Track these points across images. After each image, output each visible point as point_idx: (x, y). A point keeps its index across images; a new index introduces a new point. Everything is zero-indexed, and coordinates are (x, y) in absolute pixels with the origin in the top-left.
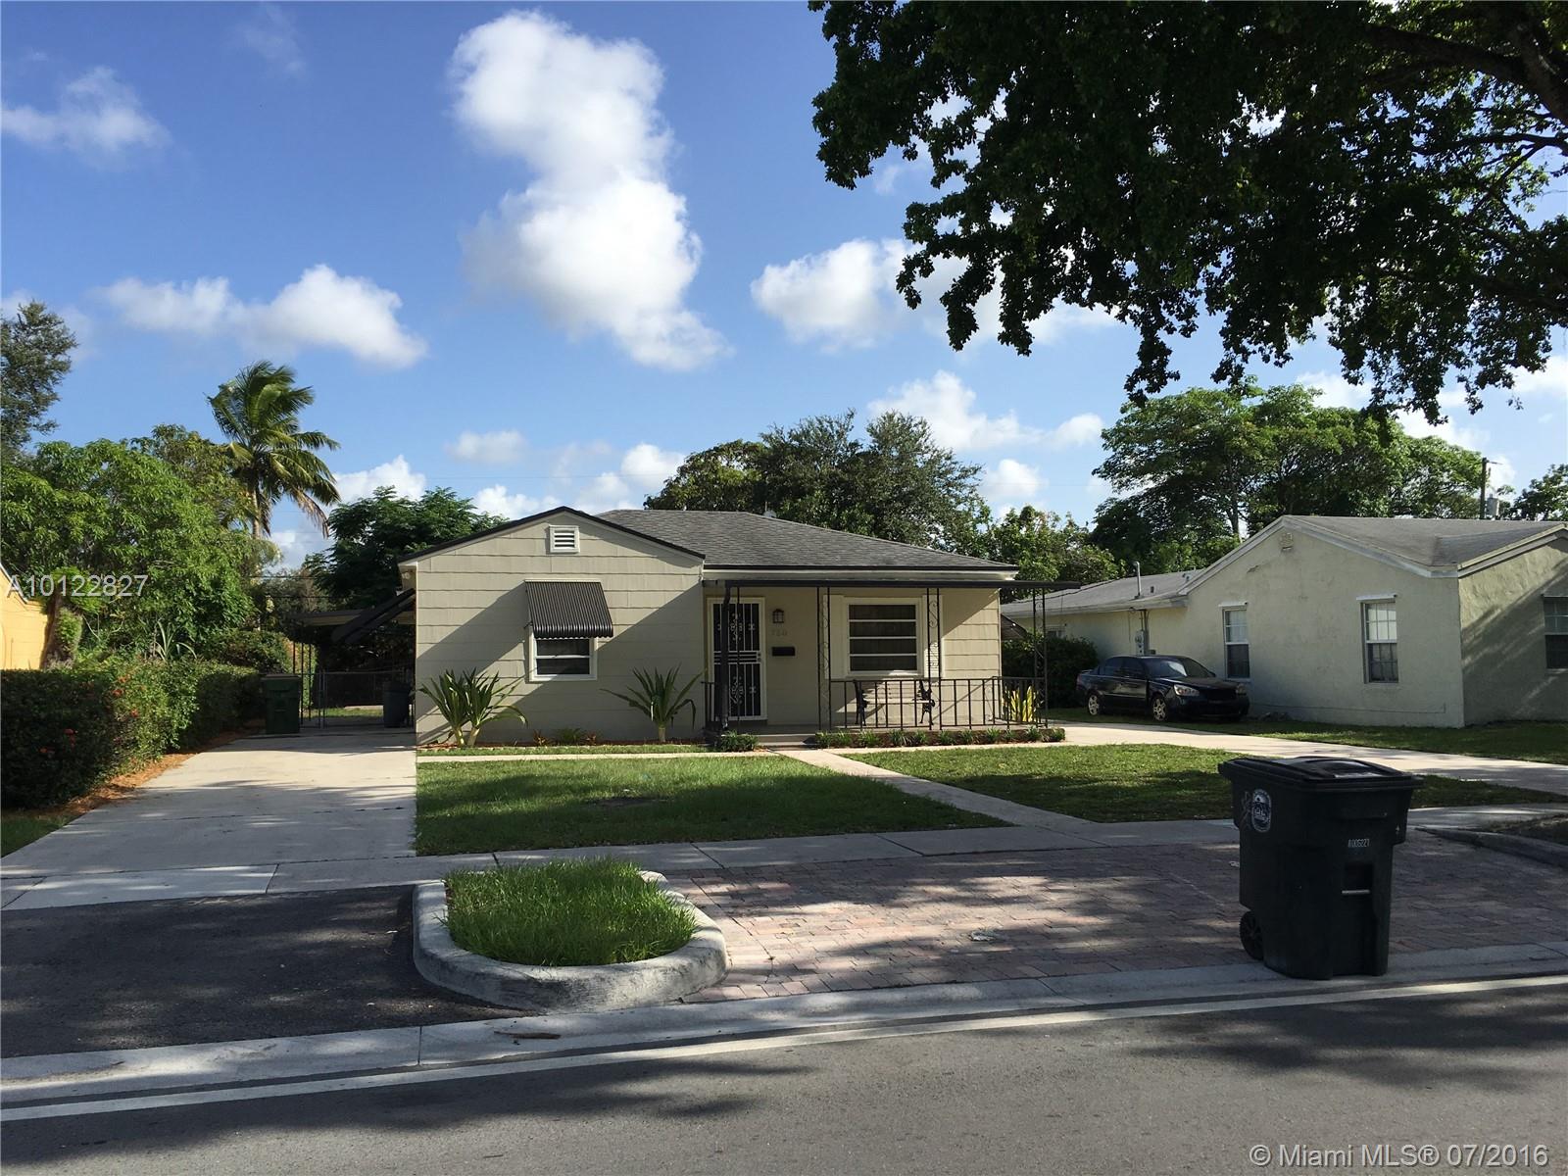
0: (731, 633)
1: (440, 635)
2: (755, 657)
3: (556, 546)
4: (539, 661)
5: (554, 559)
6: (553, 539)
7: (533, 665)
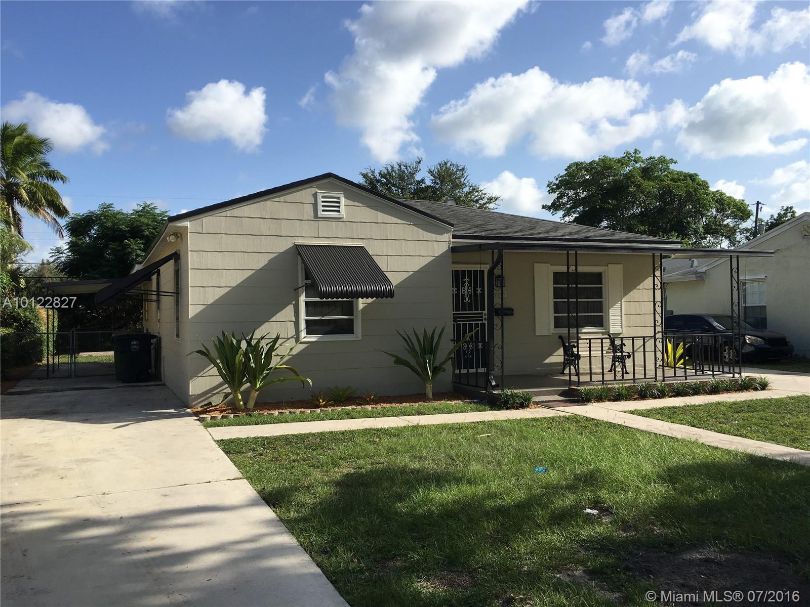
0: (463, 295)
1: (212, 296)
2: (482, 317)
3: (324, 211)
4: (307, 321)
5: (322, 224)
6: (320, 204)
7: (303, 325)
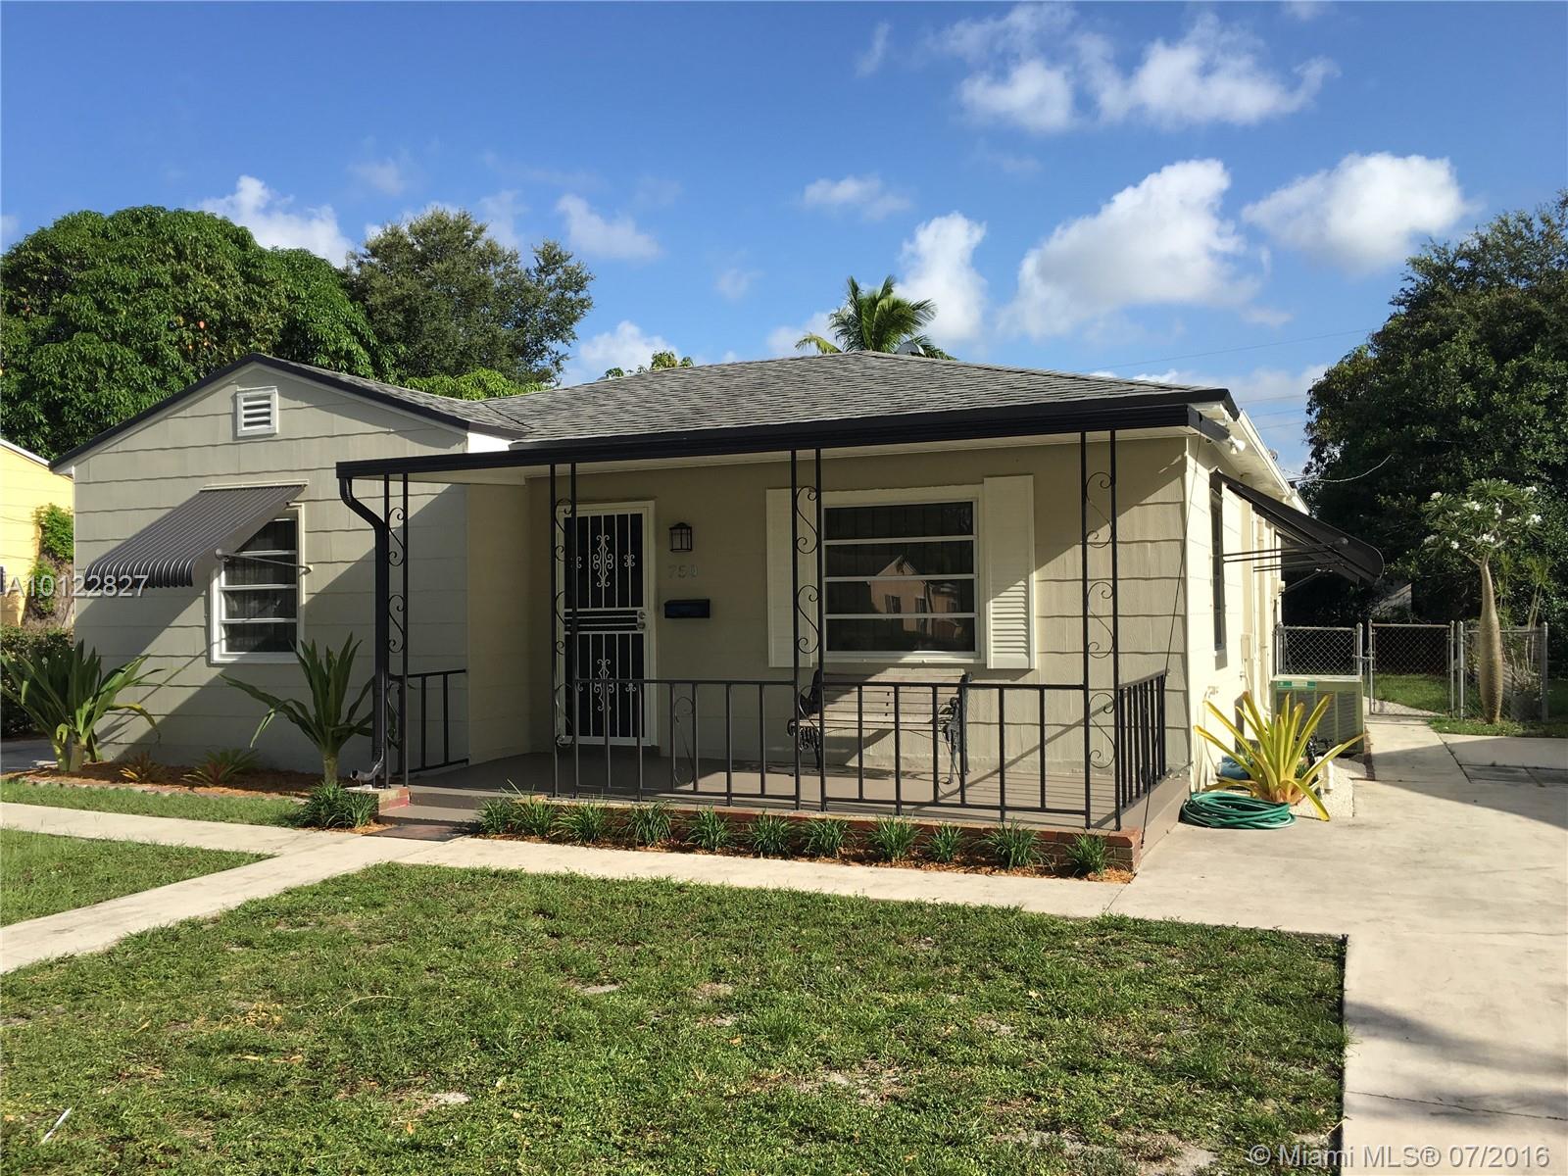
0: (595, 572)
2: (635, 620)
3: (247, 424)
4: (228, 626)
5: (245, 449)
6: (242, 413)
7: (218, 633)
